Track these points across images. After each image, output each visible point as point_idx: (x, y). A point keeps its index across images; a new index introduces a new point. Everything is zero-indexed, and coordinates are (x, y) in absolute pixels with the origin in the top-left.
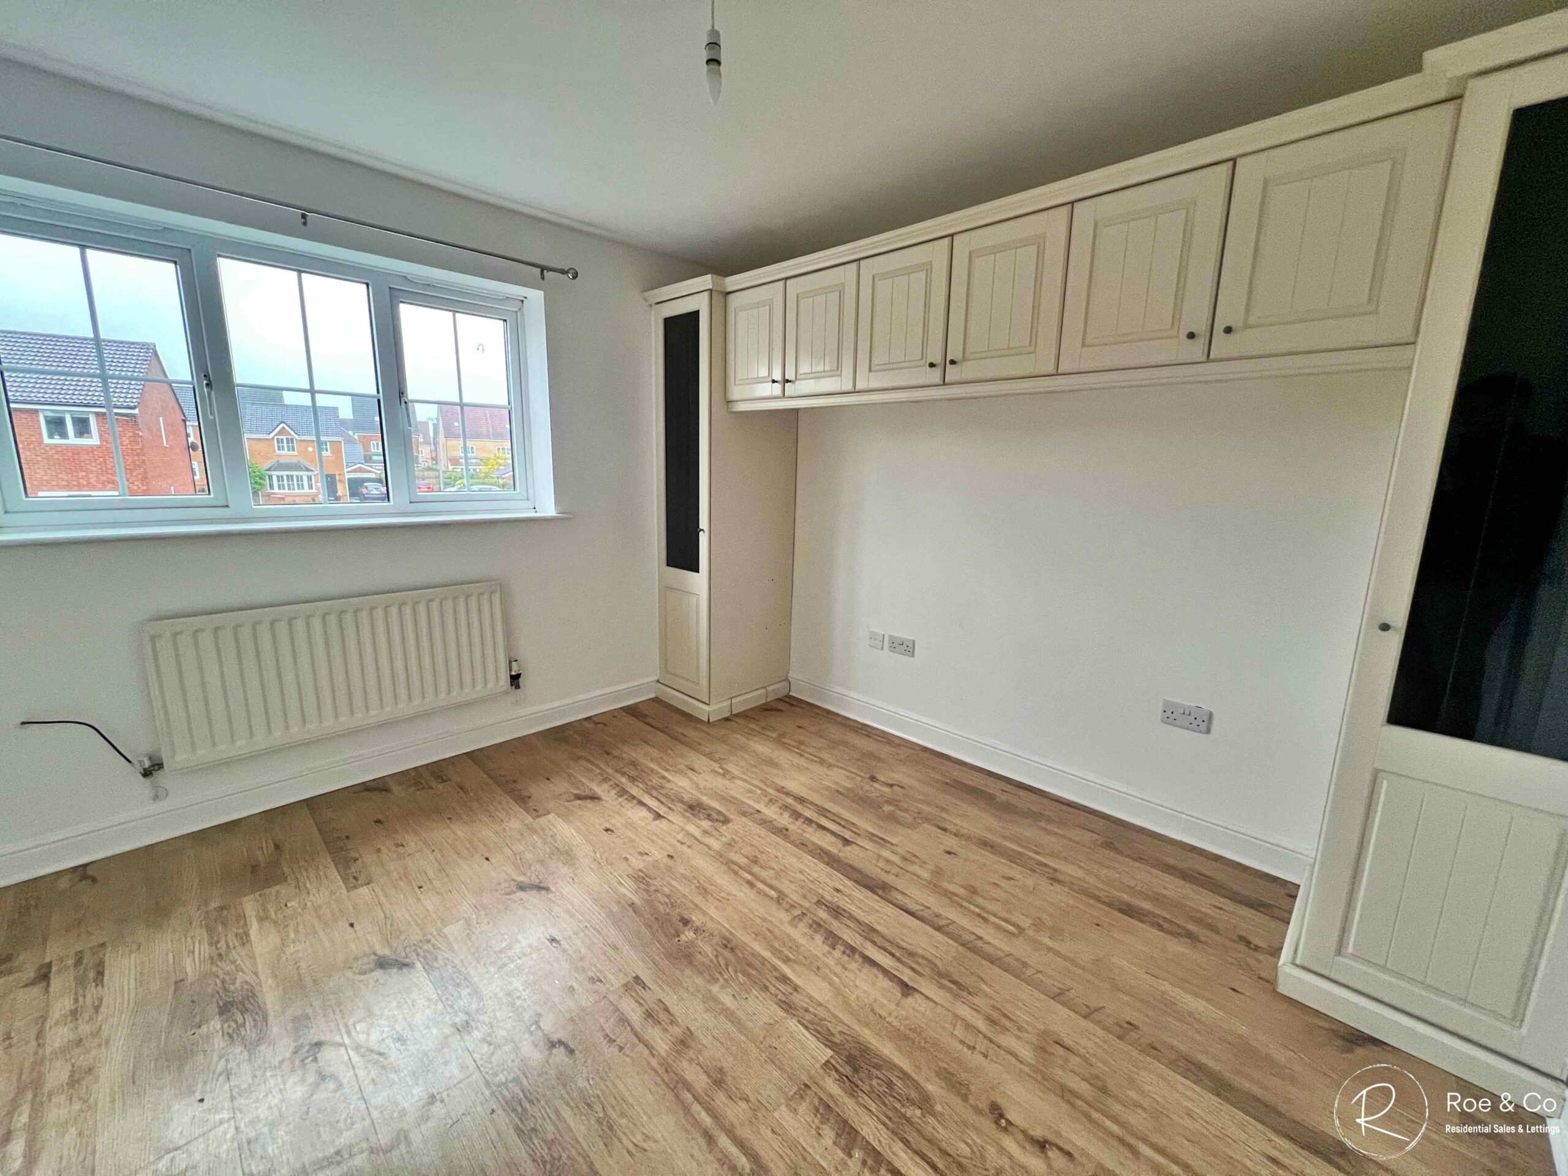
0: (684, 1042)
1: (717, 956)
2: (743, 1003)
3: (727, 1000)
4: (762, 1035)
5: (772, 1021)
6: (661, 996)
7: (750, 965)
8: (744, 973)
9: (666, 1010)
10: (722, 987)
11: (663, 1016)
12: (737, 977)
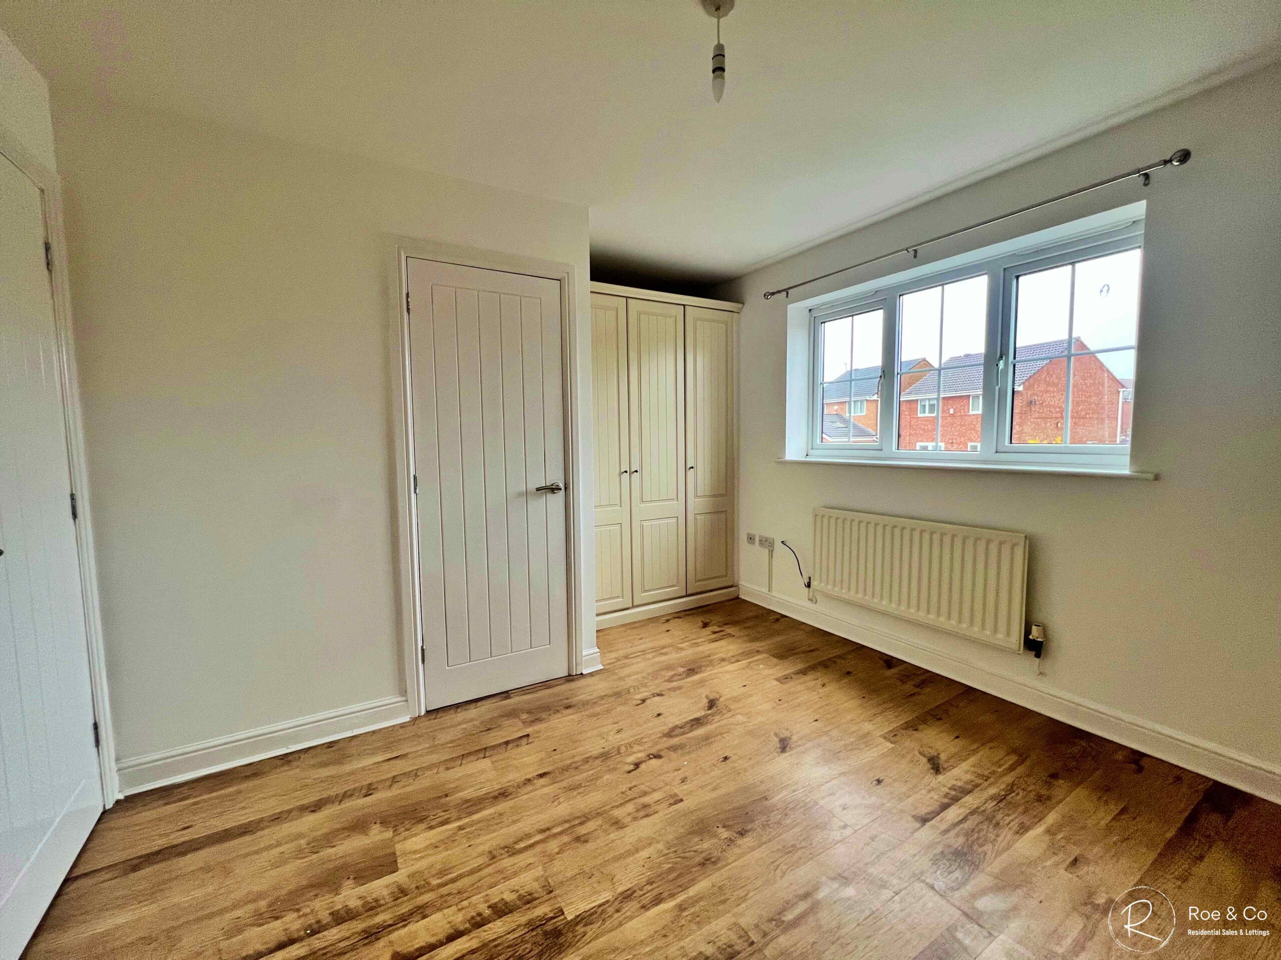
0: (617, 824)
1: (695, 851)
2: (642, 863)
3: (644, 854)
4: (605, 872)
5: (615, 880)
6: (661, 814)
7: (680, 876)
8: (671, 870)
9: (647, 816)
10: (660, 851)
11: (642, 813)
12: (669, 863)
